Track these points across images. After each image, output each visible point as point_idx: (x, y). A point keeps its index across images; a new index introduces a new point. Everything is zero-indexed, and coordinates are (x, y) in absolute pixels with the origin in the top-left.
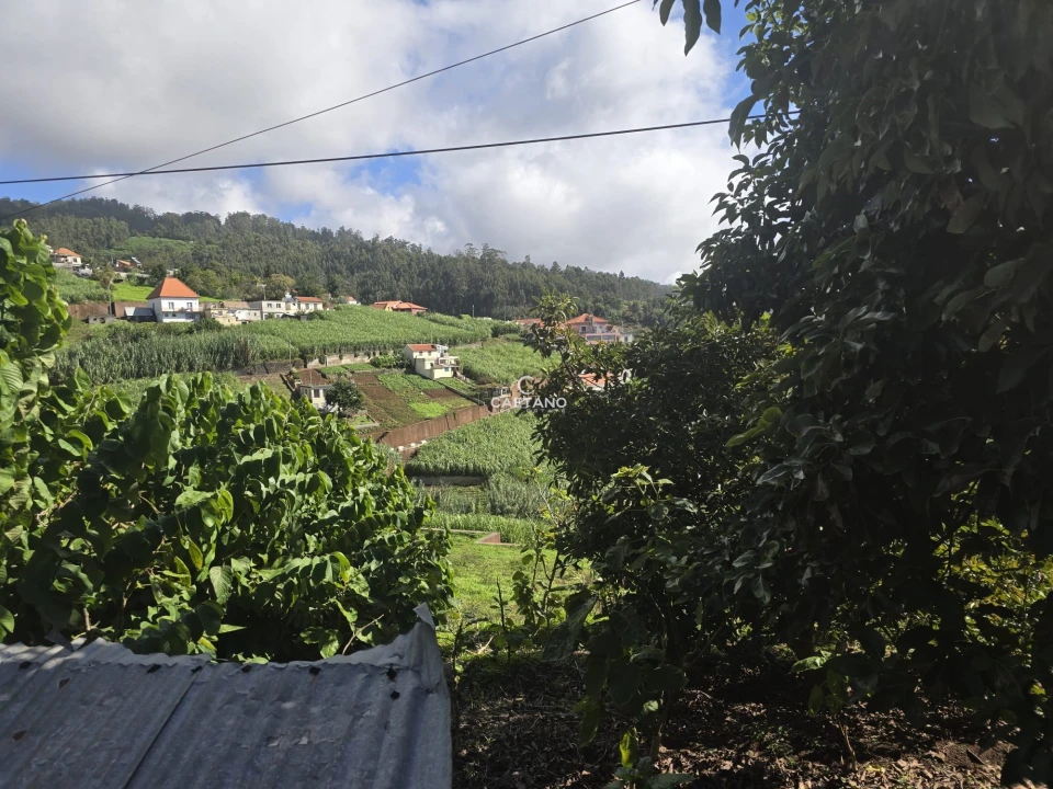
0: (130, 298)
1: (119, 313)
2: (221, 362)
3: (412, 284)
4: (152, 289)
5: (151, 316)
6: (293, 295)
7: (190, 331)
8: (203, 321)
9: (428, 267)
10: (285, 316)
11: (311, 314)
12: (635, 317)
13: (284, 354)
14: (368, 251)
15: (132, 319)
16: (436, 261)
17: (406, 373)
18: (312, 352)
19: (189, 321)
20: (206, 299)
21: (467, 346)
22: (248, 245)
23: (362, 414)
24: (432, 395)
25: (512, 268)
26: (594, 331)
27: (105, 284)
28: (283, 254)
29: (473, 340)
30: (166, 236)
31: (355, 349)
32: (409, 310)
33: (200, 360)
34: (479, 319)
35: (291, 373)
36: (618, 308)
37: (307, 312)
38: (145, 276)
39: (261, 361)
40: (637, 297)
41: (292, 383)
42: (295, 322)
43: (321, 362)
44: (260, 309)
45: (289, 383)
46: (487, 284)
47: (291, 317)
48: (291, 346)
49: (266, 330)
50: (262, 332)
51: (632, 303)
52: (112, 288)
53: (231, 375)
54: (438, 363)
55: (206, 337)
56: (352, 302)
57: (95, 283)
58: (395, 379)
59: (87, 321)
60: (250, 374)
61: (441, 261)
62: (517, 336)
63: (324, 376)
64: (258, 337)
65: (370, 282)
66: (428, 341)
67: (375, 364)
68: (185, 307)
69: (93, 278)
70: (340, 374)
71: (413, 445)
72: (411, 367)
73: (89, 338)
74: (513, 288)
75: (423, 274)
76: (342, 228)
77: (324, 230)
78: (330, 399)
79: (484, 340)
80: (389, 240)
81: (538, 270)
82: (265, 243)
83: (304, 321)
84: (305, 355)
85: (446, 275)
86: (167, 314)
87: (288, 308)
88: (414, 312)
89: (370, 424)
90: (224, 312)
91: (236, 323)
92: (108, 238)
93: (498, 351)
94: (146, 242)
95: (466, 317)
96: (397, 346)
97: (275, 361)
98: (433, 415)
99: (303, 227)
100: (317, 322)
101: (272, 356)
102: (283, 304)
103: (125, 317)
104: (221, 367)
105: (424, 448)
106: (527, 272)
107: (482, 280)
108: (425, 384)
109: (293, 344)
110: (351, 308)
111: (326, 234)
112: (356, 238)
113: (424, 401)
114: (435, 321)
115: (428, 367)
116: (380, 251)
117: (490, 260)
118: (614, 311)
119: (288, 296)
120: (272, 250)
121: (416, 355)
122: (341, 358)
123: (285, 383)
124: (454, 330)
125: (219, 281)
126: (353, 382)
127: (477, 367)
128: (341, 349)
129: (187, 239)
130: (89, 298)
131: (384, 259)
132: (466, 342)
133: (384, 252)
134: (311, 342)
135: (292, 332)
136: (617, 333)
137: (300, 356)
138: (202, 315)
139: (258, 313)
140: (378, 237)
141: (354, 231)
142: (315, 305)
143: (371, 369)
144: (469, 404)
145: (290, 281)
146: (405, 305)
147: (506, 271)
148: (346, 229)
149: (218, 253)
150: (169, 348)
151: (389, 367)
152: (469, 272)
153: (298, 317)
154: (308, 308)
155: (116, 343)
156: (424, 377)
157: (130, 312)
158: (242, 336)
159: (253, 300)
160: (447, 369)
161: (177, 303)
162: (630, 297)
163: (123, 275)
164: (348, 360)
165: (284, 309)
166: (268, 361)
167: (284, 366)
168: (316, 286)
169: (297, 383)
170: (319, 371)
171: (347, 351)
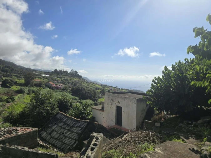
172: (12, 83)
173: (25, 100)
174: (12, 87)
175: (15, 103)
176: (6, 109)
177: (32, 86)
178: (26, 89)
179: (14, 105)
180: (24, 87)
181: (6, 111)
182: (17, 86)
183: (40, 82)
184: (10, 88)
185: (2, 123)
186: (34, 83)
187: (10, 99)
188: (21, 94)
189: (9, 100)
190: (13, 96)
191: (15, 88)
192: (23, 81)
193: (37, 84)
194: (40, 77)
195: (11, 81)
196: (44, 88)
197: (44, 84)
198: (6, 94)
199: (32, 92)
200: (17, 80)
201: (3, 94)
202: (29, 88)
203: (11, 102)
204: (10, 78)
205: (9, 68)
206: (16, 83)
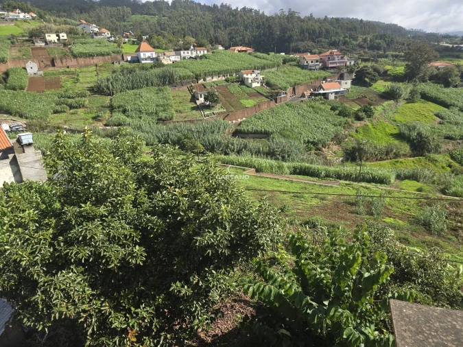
0: (129, 50)
1: (125, 59)
2: (163, 81)
4: (138, 46)
5: (136, 60)
6: (194, 46)
7: (151, 68)
8: (157, 63)
9: (261, 23)
10: (191, 58)
11: (201, 56)
12: (365, 45)
13: (189, 77)
14: (234, 15)
15: (130, 62)
16: (265, 20)
17: (240, 85)
18: (200, 76)
19: (152, 62)
20: (159, 50)
21: (270, 70)
22: (181, 17)
23: (219, 106)
24: (251, 95)
25: (303, 21)
26: (334, 59)
27: (119, 46)
29: (273, 66)
30: (146, 14)
31: (219, 74)
32: (245, 51)
33: (155, 81)
34: (278, 54)
35: (191, 86)
36: (356, 40)
38: (135, 40)
39: (179, 81)
40: (369, 34)
41: (192, 91)
42: (194, 61)
43: (204, 80)
44: (180, 55)
45: (190, 91)
46: (289, 30)
47: (193, 58)
48: (192, 74)
49: (181, 64)
50: (180, 67)
51: (364, 37)
52: (122, 48)
53: (168, 87)
54: (254, 79)
55: (157, 71)
56: (221, 48)
57: (116, 45)
58: (235, 88)
59: (113, 63)
60: (175, 87)
61: (268, 19)
62: (295, 63)
63: (205, 87)
64: (178, 69)
66: (251, 69)
67: (227, 80)
68: (150, 55)
69: (115, 42)
70: (212, 86)
71: (239, 120)
72: (242, 82)
73: (114, 72)
74: (302, 32)
75: (258, 27)
77: (214, 5)
78: (206, 99)
79: (278, 66)
81: (316, 21)
82: (188, 15)
83: (198, 60)
84: (197, 77)
85: (270, 27)
86: (143, 59)
87: (192, 54)
88: (248, 52)
89: (222, 110)
90: (165, 57)
91: (170, 63)
92: (124, 17)
93: (284, 71)
94: (137, 18)
95: (272, 54)
96: (237, 71)
97: (185, 81)
98: (249, 106)
100: (204, 61)
101: (184, 78)
102: (190, 52)
103: (127, 61)
104: (164, 84)
105: (244, 121)
106: (310, 23)
107: (287, 28)
108: (248, 90)
109: (192, 72)
110: (220, 52)
112: (229, 8)
113: (247, 99)
114: (256, 57)
115: (250, 81)
116: (238, 15)
117: (291, 17)
118: (354, 42)
119: (192, 47)
121: (245, 76)
122: (212, 78)
124: (264, 61)
125: (164, 41)
126: (216, 90)
127: (272, 81)
128: (212, 74)
129: (155, 15)
130: (114, 52)
131: (240, 20)
132: (269, 67)
133: (241, 16)
134: (200, 71)
135: (193, 66)
136: (346, 60)
137: (195, 78)
138: (157, 59)
139: (179, 57)
140: (237, 8)
141: (228, 4)
142: (204, 51)
143: (225, 83)
144: (266, 100)
145: (193, 40)
146: (244, 49)
147: (299, 23)
148: (224, 4)
150: (143, 76)
151: (233, 82)
152: (281, 25)
153: (196, 58)
154: (200, 53)
155: (123, 74)
156: (248, 87)
157: (129, 58)
158: (172, 70)
159: (177, 50)
160: (258, 82)
161: (147, 54)
162: (364, 33)
163: (126, 40)
164: (215, 79)
165: (190, 54)
166: (183, 80)
167: (189, 83)
168: (205, 41)
169: (194, 91)
170: (203, 85)
171: (215, 75)
172: (374, 76)
173: (397, 117)
174: (375, 85)
175: (375, 121)
176: (353, 133)
177: (423, 80)
178: (405, 89)
179: (370, 126)
180: (400, 85)
181: (352, 137)
182: (386, 81)
183: (446, 68)
184: (371, 85)
185: (341, 159)
186: (428, 73)
187: (364, 111)
188: (392, 102)
189: (360, 114)
190: (370, 105)
191: (381, 86)
192: (403, 68)
193: (437, 75)
194: (458, 54)
195: (375, 70)
196: (456, 86)
197: (456, 76)
198: (359, 99)
199: (419, 96)
200: (388, 67)
201: (353, 101)
202: (415, 86)
203: (366, 119)
204: (374, 64)
205: (384, 39)
206: (385, 75)
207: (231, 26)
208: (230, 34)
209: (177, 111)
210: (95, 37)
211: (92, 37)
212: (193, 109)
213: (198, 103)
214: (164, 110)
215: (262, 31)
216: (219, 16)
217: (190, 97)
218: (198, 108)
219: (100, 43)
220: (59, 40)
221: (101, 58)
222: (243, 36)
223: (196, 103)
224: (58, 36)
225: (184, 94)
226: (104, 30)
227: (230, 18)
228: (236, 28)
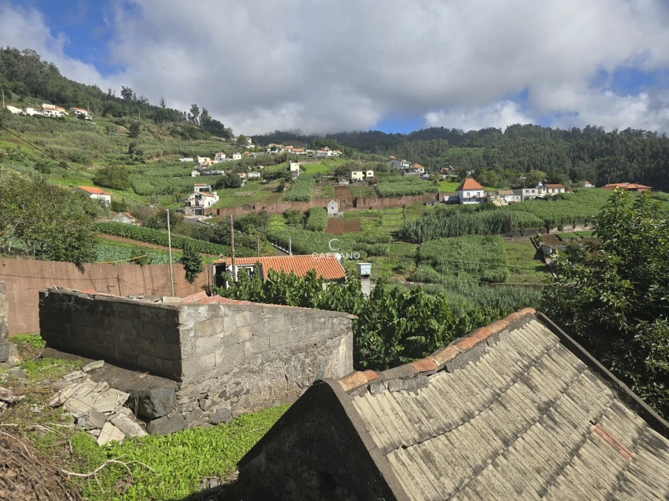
0: (447, 189)
1: (441, 199)
2: (494, 228)
3: (644, 164)
4: (459, 184)
5: (457, 200)
6: (544, 183)
7: (477, 210)
8: (485, 204)
9: (661, 150)
10: (537, 198)
11: (555, 196)
13: (534, 224)
14: (611, 141)
15: (447, 203)
18: (553, 222)
19: (478, 203)
20: (488, 189)
22: (519, 146)
27: (435, 183)
28: (541, 150)
30: (469, 146)
31: (585, 221)
32: (635, 190)
33: (482, 227)
35: (537, 237)
37: (553, 194)
38: (455, 176)
39: (519, 229)
41: (538, 243)
42: (543, 203)
43: (559, 230)
44: (521, 194)
45: (535, 243)
47: (540, 198)
48: (539, 219)
49: (523, 207)
50: (520, 210)
52: (439, 185)
53: (499, 236)
55: (486, 214)
56: (588, 185)
57: (430, 182)
59: (425, 204)
60: (511, 236)
63: (560, 239)
64: (517, 213)
65: (607, 165)
68: (476, 195)
69: (430, 179)
70: (572, 239)
73: (426, 214)
75: (655, 156)
76: (588, 126)
77: (574, 129)
80: (628, 131)
82: (530, 144)
83: (550, 201)
84: (548, 225)
86: (465, 200)
87: (539, 193)
88: (640, 191)
90: (498, 197)
91: (505, 204)
92: (438, 150)
94: (456, 151)
97: (528, 229)
99: (558, 129)
100: (559, 202)
101: (526, 225)
102: (536, 190)
103: (444, 202)
104: (494, 232)
109: (540, 218)
110: (587, 191)
111: (575, 131)
112: (599, 132)
116: (618, 140)
119: (540, 184)
120: (534, 149)
122: (574, 227)
123: (533, 243)
125: (497, 177)
126: (581, 245)
128: (573, 222)
129: (481, 146)
130: (427, 191)
131: (620, 147)
133: (621, 141)
134: (553, 216)
135: (541, 209)
137: (545, 226)
138: (485, 199)
139: (519, 197)
140: (617, 130)
141: (598, 127)
142: (559, 190)
145: (543, 174)
146: (632, 186)
148: (591, 126)
149: (499, 154)
150: (465, 221)
153: (546, 198)
154: (553, 191)
155: (438, 218)
157: (446, 198)
158: (508, 213)
159: (517, 189)
161: (472, 193)
163: (444, 176)
164: (578, 229)
165: (536, 194)
166: (523, 229)
167: (533, 232)
168: (562, 176)
169: (541, 243)
170: (557, 236)
171: (580, 222)
207: (603, 156)
208: (600, 167)
209: (512, 270)
210: (405, 173)
211: (403, 174)
212: (538, 269)
213: (548, 261)
214: (492, 267)
215: (663, 162)
216: (583, 142)
217: (534, 252)
218: (547, 269)
219: (411, 181)
220: (364, 178)
221: (410, 197)
222: (624, 169)
223: (544, 261)
224: (364, 173)
225: (525, 247)
226: (417, 165)
227: (601, 145)
228: (611, 158)
